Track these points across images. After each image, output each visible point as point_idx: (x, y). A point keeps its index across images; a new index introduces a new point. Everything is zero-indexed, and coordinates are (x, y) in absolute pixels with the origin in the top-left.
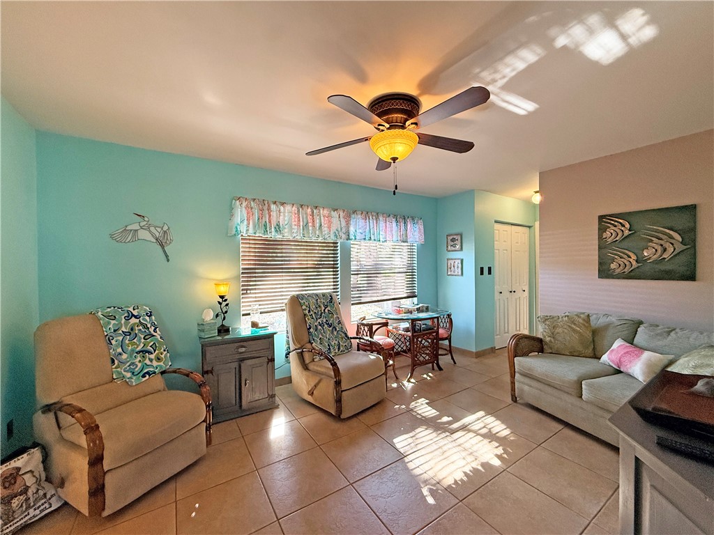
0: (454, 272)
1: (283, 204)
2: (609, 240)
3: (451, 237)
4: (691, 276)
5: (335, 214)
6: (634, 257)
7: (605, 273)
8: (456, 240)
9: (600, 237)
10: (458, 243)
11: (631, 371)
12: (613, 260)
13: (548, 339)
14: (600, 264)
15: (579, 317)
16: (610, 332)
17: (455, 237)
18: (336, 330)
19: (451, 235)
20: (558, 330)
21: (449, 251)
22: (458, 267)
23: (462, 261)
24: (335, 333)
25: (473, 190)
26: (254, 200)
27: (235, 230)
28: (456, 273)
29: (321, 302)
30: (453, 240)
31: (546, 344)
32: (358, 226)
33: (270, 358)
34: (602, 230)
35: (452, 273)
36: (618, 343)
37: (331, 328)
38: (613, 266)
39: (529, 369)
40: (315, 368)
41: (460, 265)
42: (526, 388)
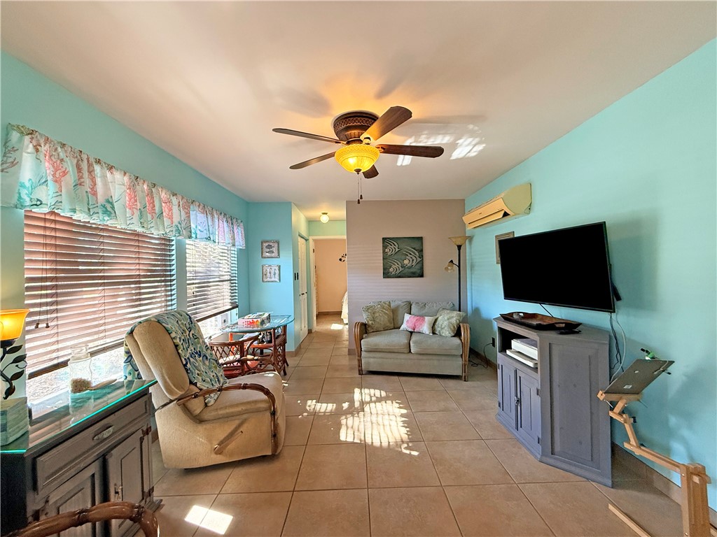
0: (271, 278)
1: (111, 168)
2: (389, 254)
3: (267, 244)
4: (422, 276)
5: (174, 200)
6: (400, 264)
7: (386, 275)
8: (271, 246)
9: (384, 252)
10: (275, 249)
11: (421, 330)
12: (391, 267)
13: (370, 322)
14: (384, 269)
15: (385, 304)
16: (400, 311)
17: (271, 244)
18: (207, 358)
19: (267, 242)
20: (377, 315)
21: (265, 258)
22: (275, 274)
23: (279, 267)
24: (207, 363)
25: (290, 203)
26: (63, 145)
27: (16, 196)
28: (273, 279)
29: (182, 324)
30: (269, 247)
31: (369, 326)
32: (198, 220)
33: (145, 429)
34: (385, 247)
35: (268, 279)
36: (407, 317)
37: (201, 358)
38: (391, 270)
39: (376, 345)
40: (213, 413)
41: (277, 272)
42: (372, 360)
